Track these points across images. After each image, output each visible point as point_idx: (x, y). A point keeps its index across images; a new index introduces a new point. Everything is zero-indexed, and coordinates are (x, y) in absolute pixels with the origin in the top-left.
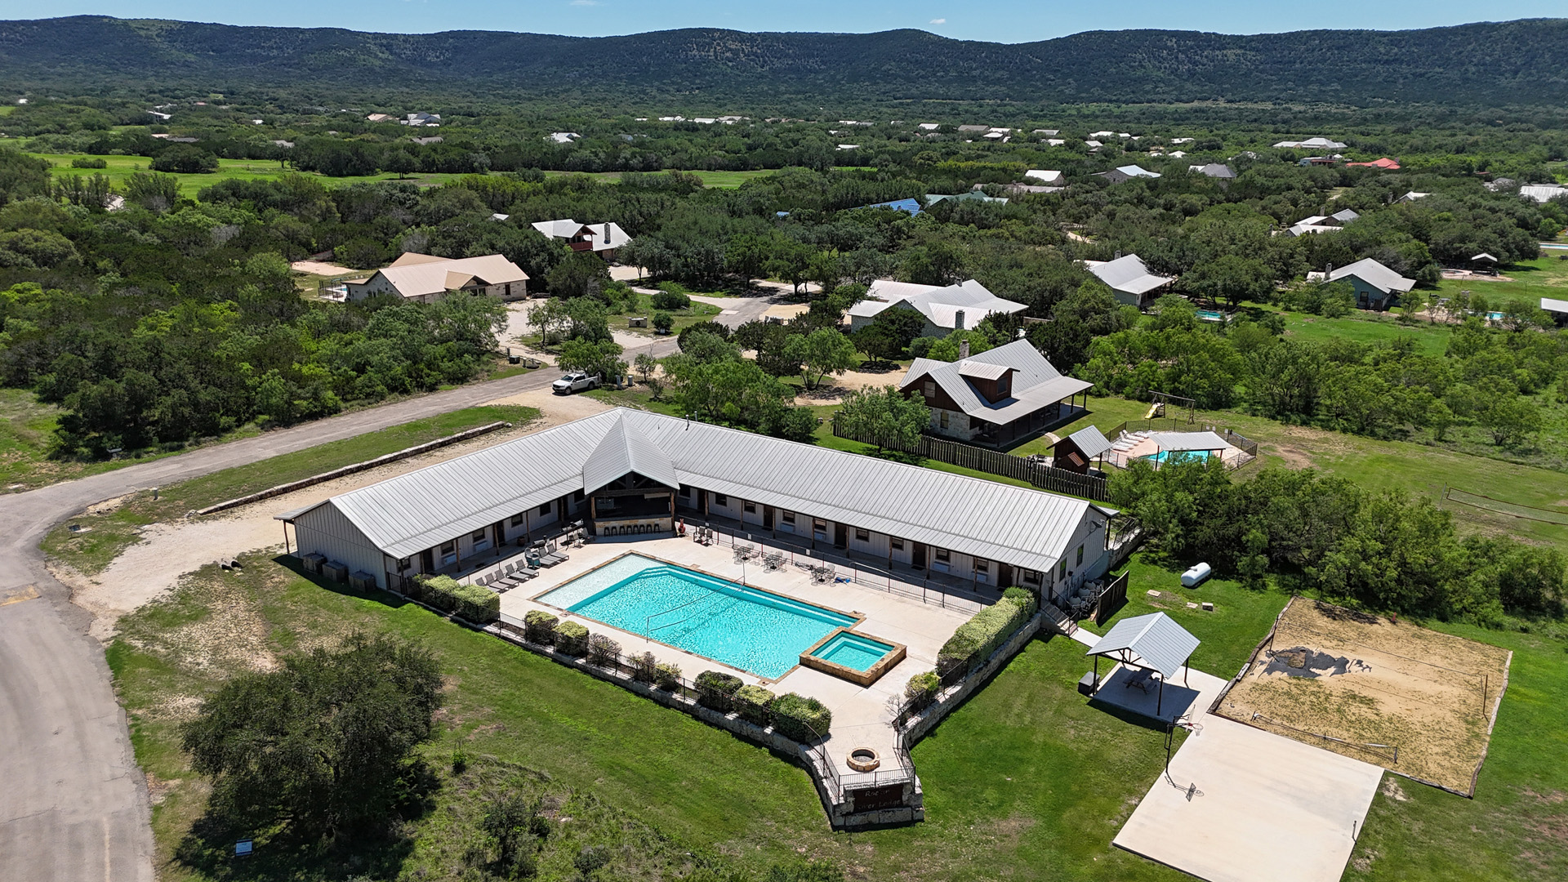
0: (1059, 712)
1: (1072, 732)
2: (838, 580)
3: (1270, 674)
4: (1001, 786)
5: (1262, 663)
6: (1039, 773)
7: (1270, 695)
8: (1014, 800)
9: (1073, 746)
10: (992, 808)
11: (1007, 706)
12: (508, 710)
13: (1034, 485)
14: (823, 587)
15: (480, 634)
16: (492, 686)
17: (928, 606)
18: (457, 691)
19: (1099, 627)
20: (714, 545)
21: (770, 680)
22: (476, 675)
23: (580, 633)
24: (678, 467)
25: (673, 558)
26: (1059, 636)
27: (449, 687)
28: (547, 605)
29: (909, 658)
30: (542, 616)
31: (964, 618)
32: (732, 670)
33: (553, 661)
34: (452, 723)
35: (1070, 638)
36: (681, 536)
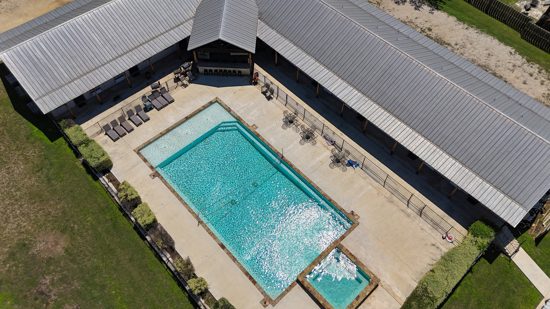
2: (351, 164)
12: (89, 288)
13: (522, 37)
14: (337, 170)
15: (96, 184)
16: (87, 253)
17: (409, 211)
18: (63, 256)
19: (536, 245)
20: (274, 99)
21: (270, 300)
22: (81, 236)
23: (148, 222)
24: (262, 17)
25: (241, 114)
26: (502, 255)
27: (59, 249)
28: (145, 160)
29: (379, 287)
30: (128, 192)
31: (433, 234)
32: (247, 279)
33: (134, 228)
34: (49, 297)
35: (510, 260)
36: (255, 83)
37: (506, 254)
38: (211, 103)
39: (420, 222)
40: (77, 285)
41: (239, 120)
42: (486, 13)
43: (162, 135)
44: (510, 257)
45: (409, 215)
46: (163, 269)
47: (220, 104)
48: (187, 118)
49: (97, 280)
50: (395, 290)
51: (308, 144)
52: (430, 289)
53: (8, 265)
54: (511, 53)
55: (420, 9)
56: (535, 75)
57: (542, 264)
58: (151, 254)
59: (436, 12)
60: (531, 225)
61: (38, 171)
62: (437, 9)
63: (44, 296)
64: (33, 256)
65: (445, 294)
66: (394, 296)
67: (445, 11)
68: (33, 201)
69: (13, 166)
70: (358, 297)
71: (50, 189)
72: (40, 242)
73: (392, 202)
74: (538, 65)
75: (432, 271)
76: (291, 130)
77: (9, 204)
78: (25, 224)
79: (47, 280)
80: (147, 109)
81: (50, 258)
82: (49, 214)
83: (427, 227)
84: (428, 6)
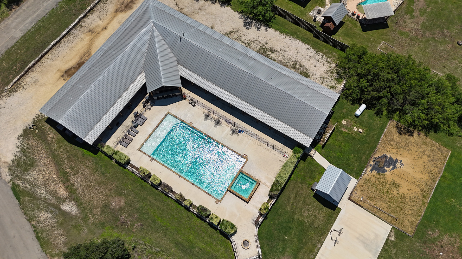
0: (304, 202)
1: (307, 212)
2: (240, 132)
3: (371, 172)
4: (284, 240)
5: (371, 165)
6: (295, 233)
7: (369, 185)
8: (287, 248)
9: (306, 220)
10: (280, 252)
11: (289, 199)
12: (142, 215)
13: (314, 36)
14: (235, 136)
15: (126, 170)
16: (135, 202)
17: (268, 148)
18: (125, 206)
19: (323, 149)
20: (197, 105)
21: (219, 201)
22: (129, 195)
23: (158, 183)
24: (179, 63)
25: (183, 118)
26: (309, 157)
27: (122, 203)
28: (145, 154)
29: (261, 184)
30: (145, 172)
31: (280, 156)
32: (207, 195)
33: (151, 186)
34: (127, 223)
35: (312, 158)
36: (185, 99)
37: (310, 156)
38: (166, 115)
39: (274, 152)
40: (136, 215)
41: (182, 121)
42: (295, 24)
43: (148, 138)
44: (312, 157)
45: (268, 150)
46: (170, 200)
47: (171, 115)
48: (157, 127)
49: (144, 211)
50: (267, 183)
51: (219, 126)
52: (279, 180)
53: (103, 215)
54: (308, 49)
55: (260, 30)
56: (320, 60)
57: (325, 156)
58: (163, 195)
59: (269, 30)
60: (321, 140)
61: (96, 171)
62: (269, 27)
63: (125, 223)
64: (113, 209)
65: (285, 180)
66: (267, 186)
67: (273, 28)
68: (101, 186)
69: (83, 171)
70: (253, 190)
71: (106, 178)
72: (112, 202)
73: (260, 145)
74: (321, 54)
75: (280, 173)
76: (209, 121)
77: (90, 190)
78: (102, 196)
79: (123, 217)
80: (135, 127)
81: (120, 208)
82: (111, 189)
83: (277, 153)
84: (264, 26)
